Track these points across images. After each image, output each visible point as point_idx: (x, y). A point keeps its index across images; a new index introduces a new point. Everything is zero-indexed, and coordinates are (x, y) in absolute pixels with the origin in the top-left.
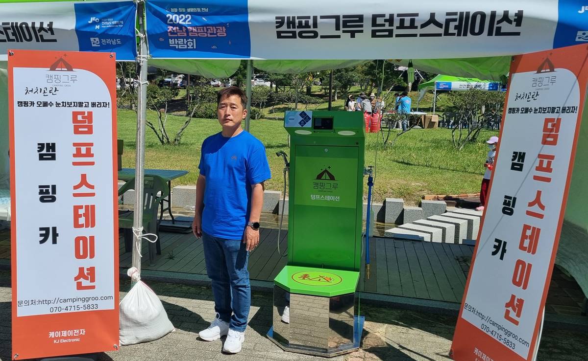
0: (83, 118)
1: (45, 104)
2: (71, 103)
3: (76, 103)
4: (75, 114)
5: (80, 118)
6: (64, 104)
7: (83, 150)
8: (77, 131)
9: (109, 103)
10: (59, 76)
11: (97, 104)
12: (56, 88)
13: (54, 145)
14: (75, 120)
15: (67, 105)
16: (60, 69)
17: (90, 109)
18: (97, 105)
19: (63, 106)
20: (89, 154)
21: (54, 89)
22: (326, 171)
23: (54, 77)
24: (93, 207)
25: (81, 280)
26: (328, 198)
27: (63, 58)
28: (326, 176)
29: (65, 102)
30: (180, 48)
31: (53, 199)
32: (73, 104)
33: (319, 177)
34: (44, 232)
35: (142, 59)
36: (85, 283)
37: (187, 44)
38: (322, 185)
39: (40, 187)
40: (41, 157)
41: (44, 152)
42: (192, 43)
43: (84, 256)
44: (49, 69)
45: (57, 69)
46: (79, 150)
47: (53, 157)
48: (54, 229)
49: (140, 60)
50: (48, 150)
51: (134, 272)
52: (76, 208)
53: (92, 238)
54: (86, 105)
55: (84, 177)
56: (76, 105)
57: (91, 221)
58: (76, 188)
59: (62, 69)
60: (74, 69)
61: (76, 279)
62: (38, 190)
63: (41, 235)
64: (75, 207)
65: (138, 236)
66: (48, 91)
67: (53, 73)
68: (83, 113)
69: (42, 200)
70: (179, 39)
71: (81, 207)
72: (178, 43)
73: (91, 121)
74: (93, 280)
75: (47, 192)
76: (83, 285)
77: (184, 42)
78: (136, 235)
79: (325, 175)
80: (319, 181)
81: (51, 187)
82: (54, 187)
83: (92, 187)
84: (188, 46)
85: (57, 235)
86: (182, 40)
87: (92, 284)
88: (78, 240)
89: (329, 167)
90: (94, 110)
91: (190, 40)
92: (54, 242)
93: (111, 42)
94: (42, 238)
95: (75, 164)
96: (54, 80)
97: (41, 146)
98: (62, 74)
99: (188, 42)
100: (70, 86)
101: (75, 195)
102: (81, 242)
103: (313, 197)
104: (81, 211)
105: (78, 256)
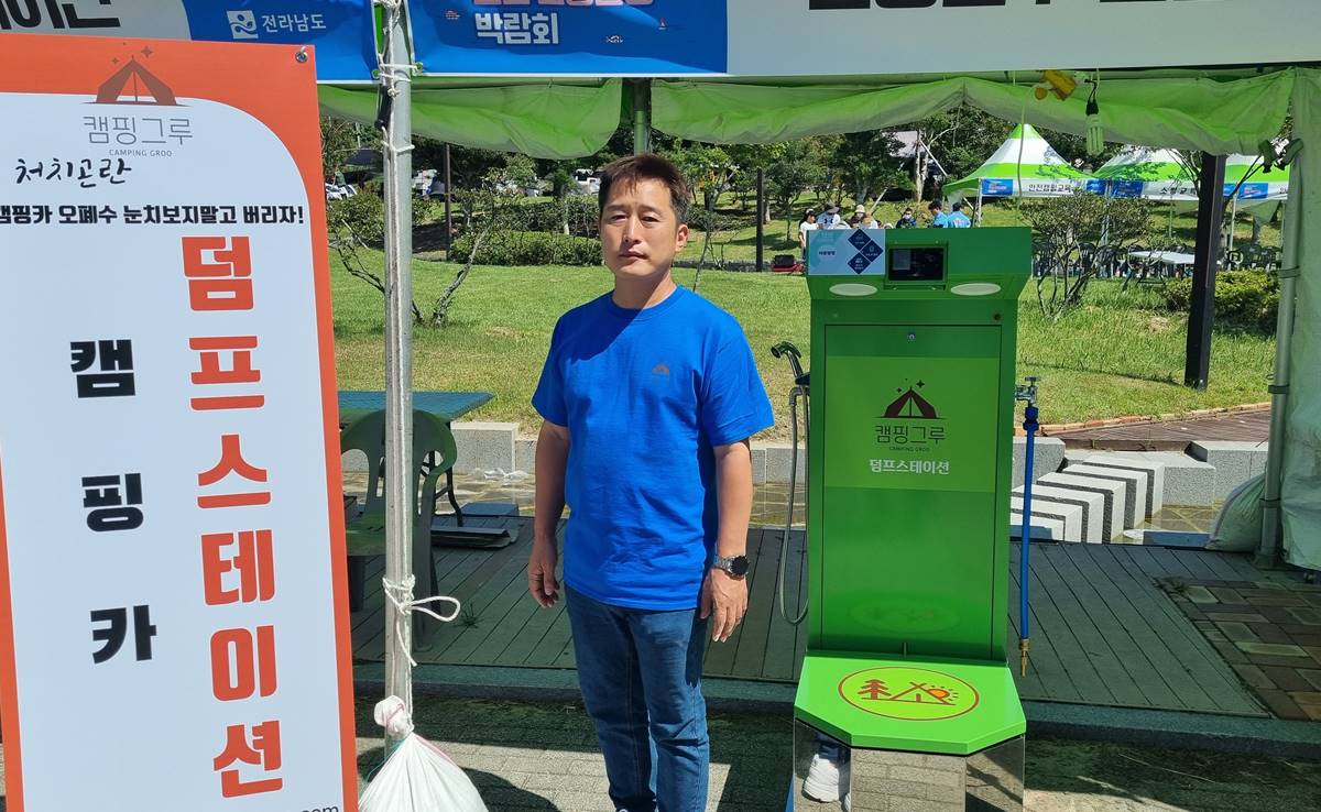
0: (218, 256)
1: (89, 215)
2: (176, 209)
3: (192, 211)
4: (192, 247)
5: (208, 257)
6: (154, 212)
7: (226, 359)
8: (199, 301)
9: (300, 209)
10: (129, 122)
11: (261, 211)
12: (120, 160)
13: (125, 346)
14: (192, 264)
15: (163, 218)
16: (132, 98)
17: (240, 228)
18: (264, 215)
19: (150, 219)
20: (243, 372)
21: (115, 166)
22: (911, 394)
23: (111, 124)
24: (265, 536)
25: (237, 765)
26: (918, 467)
27: (141, 60)
28: (911, 407)
29: (157, 208)
30: (509, 41)
31: (135, 519)
32: (182, 212)
33: (893, 411)
34: (107, 625)
35: (394, 77)
36: (248, 772)
37: (530, 30)
38: (902, 432)
39: (87, 481)
40: (86, 388)
41: (95, 368)
42: (545, 27)
43: (244, 690)
44: (94, 98)
45: (120, 98)
46: (210, 362)
47: (126, 386)
48: (142, 613)
49: (388, 80)
50: (106, 364)
51: (394, 710)
52: (211, 544)
53: (266, 634)
54: (226, 214)
55: (231, 444)
56: (192, 217)
57: (260, 579)
58: (206, 479)
59: (140, 99)
60: (178, 100)
61: (220, 762)
62: (82, 493)
63: (98, 635)
64: (206, 539)
65: (401, 606)
66: (95, 171)
67: (108, 111)
68: (217, 242)
69: (96, 523)
70: (505, 15)
71: (227, 539)
72: (502, 26)
73: (244, 267)
74: (273, 762)
75: (112, 496)
76: (241, 781)
77: (521, 24)
78: (395, 601)
79: (910, 405)
80: (893, 422)
81: (123, 480)
82: (134, 482)
83: (260, 475)
84: (534, 36)
85: (152, 630)
86: (516, 16)
87: (272, 775)
88: (219, 641)
89: (920, 384)
90: (255, 232)
91: (540, 17)
92: (144, 652)
93: (295, 25)
94: (103, 643)
95: (199, 404)
96: (113, 134)
97: (83, 353)
98: (140, 115)
99: (533, 23)
100: (169, 153)
101: (205, 502)
102: (232, 646)
103: (876, 466)
104: (228, 553)
105: (223, 691)
